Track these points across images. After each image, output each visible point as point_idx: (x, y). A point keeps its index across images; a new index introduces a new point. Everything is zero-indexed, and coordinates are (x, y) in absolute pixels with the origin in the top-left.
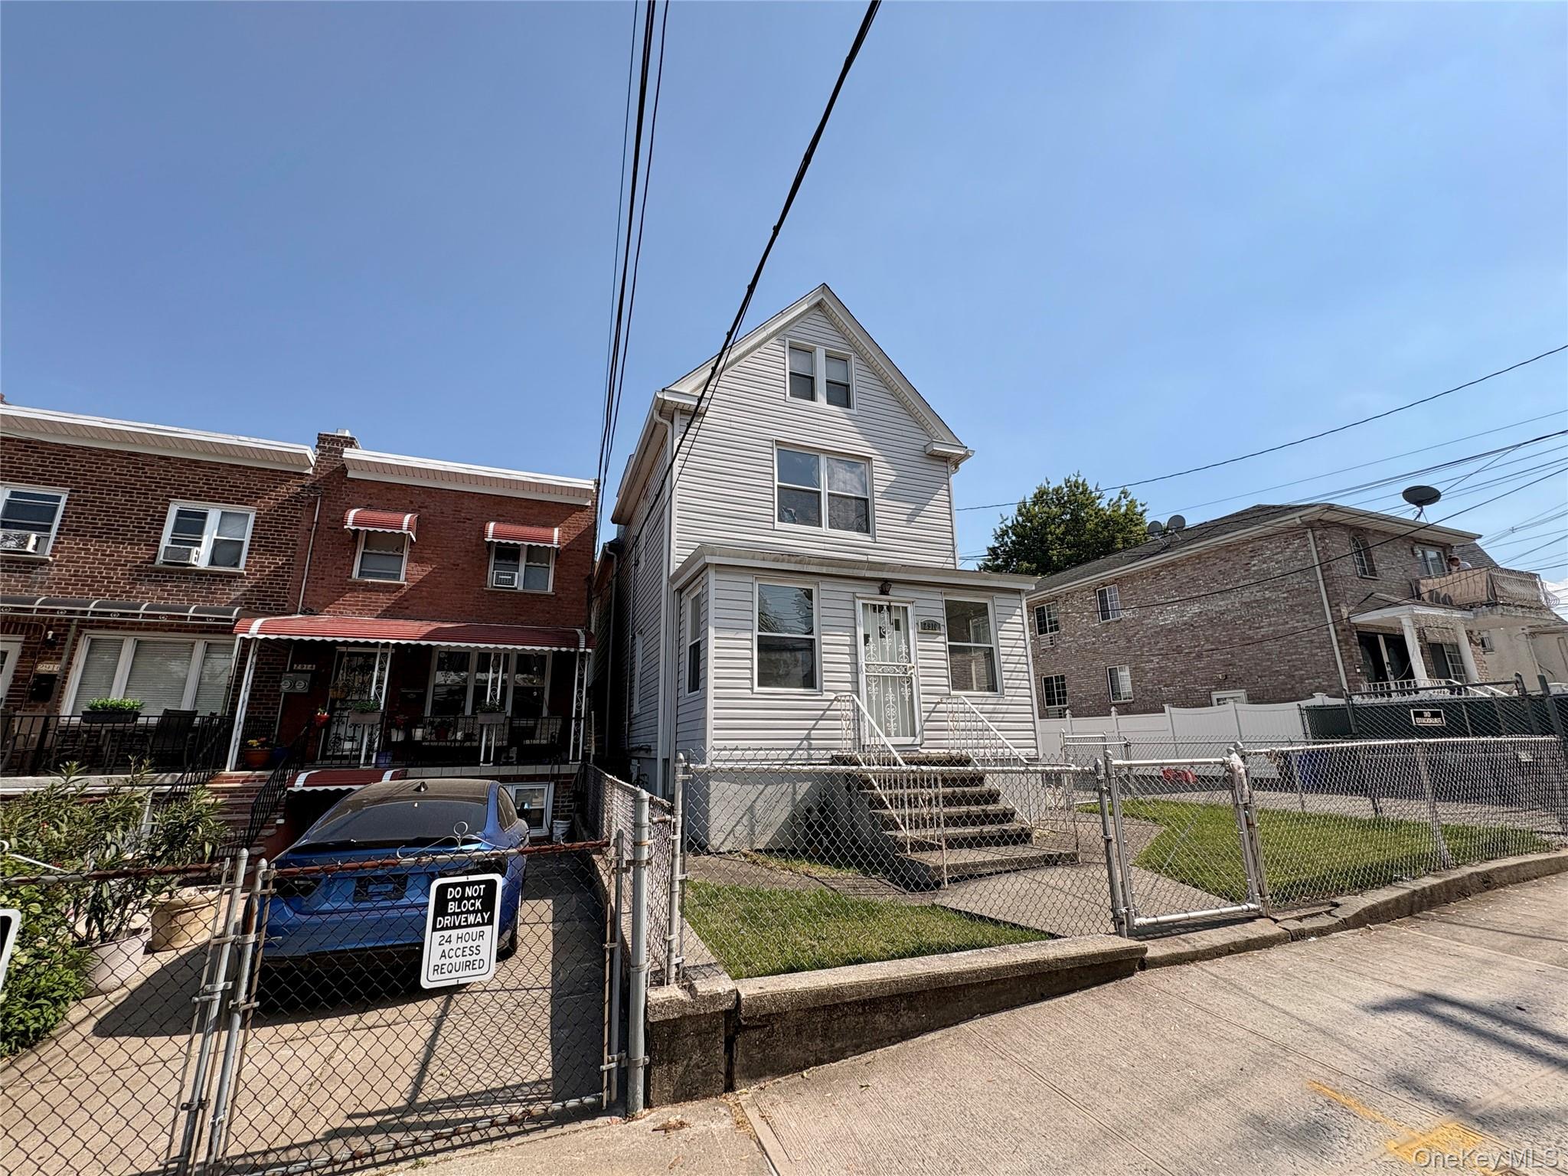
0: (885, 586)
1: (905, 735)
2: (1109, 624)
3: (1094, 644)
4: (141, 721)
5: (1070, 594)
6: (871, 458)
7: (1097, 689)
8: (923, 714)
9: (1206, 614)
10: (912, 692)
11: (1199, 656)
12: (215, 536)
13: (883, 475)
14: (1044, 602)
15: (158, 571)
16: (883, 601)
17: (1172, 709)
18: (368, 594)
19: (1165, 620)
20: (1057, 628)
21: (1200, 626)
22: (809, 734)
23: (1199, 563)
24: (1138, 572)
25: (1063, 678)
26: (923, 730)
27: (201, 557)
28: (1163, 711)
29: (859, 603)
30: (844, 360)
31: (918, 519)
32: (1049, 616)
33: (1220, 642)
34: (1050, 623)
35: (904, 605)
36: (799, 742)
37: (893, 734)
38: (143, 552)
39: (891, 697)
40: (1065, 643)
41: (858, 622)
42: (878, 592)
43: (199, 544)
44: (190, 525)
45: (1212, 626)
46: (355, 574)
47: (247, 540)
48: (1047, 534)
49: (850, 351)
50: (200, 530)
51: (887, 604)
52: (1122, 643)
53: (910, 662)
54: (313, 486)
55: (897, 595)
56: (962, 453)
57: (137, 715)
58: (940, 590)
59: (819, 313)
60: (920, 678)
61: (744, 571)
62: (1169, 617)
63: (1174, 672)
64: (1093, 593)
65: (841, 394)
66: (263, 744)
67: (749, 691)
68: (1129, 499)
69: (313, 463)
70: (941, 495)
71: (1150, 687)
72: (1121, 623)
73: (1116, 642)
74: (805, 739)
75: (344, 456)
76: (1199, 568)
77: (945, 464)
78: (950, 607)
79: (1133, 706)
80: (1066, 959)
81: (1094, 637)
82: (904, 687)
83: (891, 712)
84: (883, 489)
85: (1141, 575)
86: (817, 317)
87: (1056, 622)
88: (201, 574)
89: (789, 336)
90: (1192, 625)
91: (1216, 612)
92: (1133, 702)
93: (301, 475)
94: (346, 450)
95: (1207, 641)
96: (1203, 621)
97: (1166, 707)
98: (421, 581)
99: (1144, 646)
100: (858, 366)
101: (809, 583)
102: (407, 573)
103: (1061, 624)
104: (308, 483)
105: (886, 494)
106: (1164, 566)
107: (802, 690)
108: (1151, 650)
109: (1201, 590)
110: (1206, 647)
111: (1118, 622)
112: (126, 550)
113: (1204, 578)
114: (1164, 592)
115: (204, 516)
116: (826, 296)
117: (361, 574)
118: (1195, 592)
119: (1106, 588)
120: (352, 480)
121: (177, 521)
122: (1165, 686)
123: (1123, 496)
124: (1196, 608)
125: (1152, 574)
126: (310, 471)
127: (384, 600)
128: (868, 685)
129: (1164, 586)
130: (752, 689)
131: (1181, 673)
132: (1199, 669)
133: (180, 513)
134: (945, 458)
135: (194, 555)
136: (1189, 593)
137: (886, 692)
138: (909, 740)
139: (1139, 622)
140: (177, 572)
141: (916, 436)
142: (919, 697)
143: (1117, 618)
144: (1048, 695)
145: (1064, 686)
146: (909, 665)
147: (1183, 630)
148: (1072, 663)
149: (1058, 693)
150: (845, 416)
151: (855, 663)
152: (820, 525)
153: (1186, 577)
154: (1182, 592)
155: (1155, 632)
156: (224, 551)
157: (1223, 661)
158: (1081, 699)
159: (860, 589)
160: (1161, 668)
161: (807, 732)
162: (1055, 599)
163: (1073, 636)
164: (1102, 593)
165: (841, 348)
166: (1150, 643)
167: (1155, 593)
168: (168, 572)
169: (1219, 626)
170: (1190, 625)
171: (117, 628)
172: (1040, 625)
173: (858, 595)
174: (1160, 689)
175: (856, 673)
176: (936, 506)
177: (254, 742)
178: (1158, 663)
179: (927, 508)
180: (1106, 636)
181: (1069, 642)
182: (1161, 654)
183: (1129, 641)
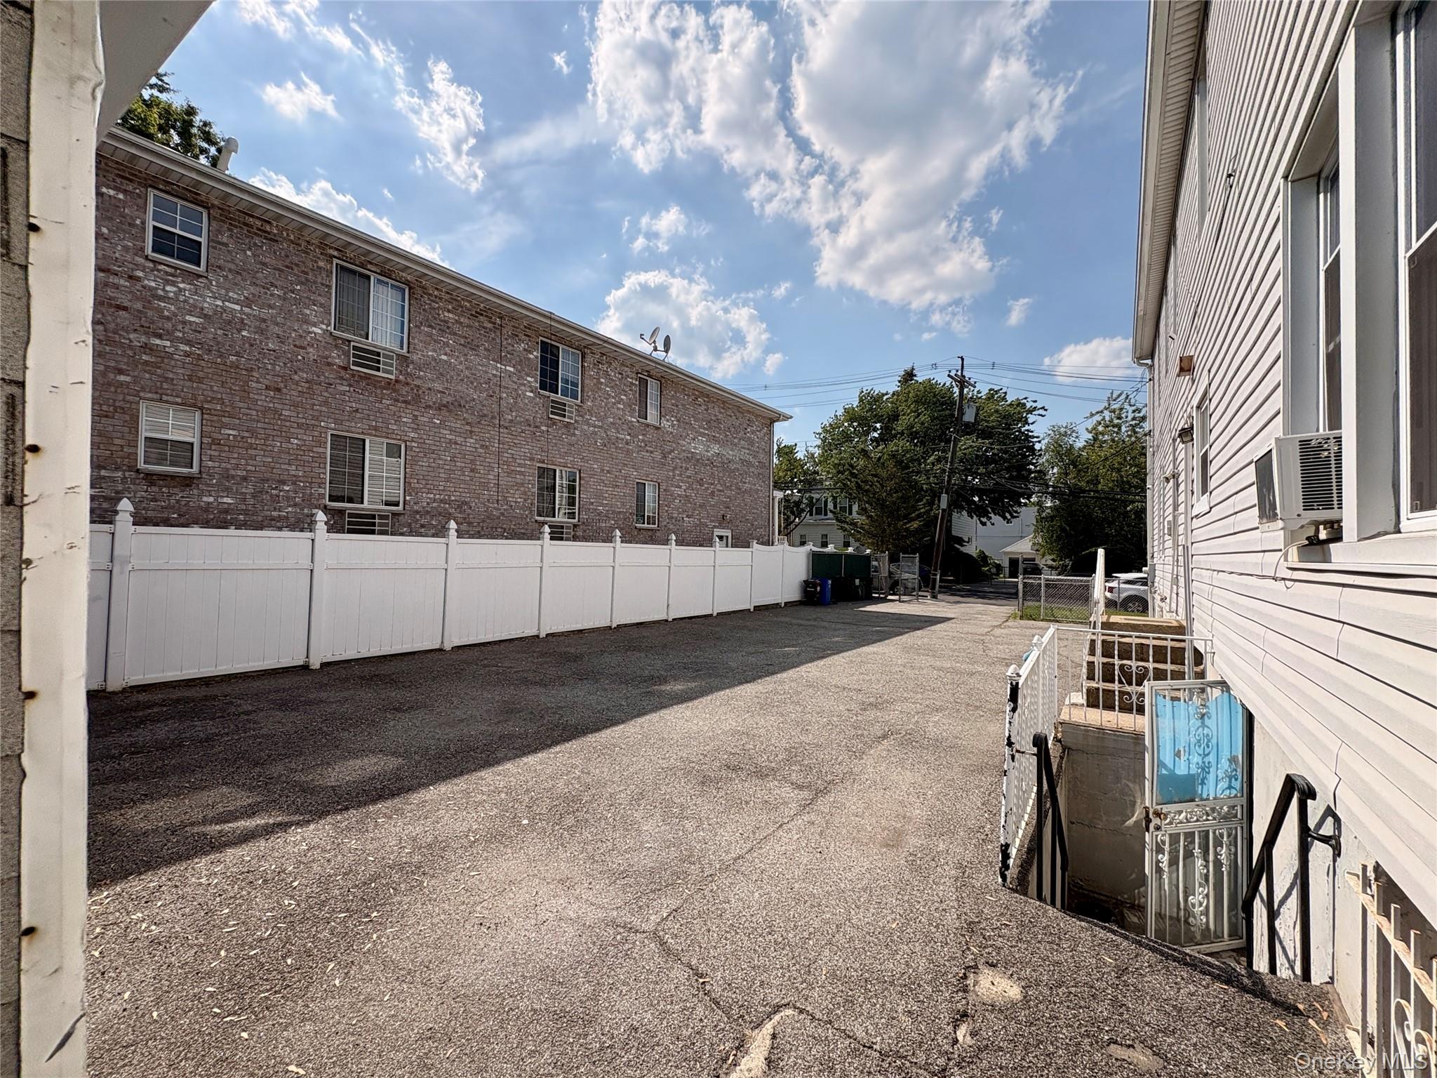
2: (644, 426)
5: (606, 357)
7: (623, 505)
9: (721, 457)
11: (713, 494)
19: (697, 446)
21: (717, 466)
24: (682, 382)
33: (725, 486)
40: (588, 424)
45: (723, 470)
52: (657, 456)
63: (696, 504)
64: (636, 378)
71: (676, 515)
72: (660, 432)
73: (651, 452)
76: (723, 414)
79: (655, 534)
81: (629, 434)
85: (684, 388)
90: (713, 463)
91: (727, 458)
92: (656, 529)
95: (719, 482)
96: (719, 462)
106: (702, 394)
108: (681, 475)
109: (721, 434)
110: (717, 487)
111: (657, 428)
113: (724, 424)
114: (699, 420)
118: (718, 432)
122: (687, 516)
124: (716, 449)
125: (692, 394)
129: (699, 413)
131: (700, 506)
132: (711, 506)
136: (714, 432)
139: (673, 438)
143: (655, 423)
147: (706, 465)
148: (596, 460)
149: (562, 499)
153: (714, 415)
154: (711, 427)
155: (686, 456)
157: (725, 503)
158: (600, 514)
160: (687, 496)
163: (601, 421)
164: (644, 383)
167: (692, 416)
169: (727, 471)
170: (711, 462)
174: (683, 518)
180: (643, 441)
181: (595, 426)
182: (688, 482)
183: (664, 457)
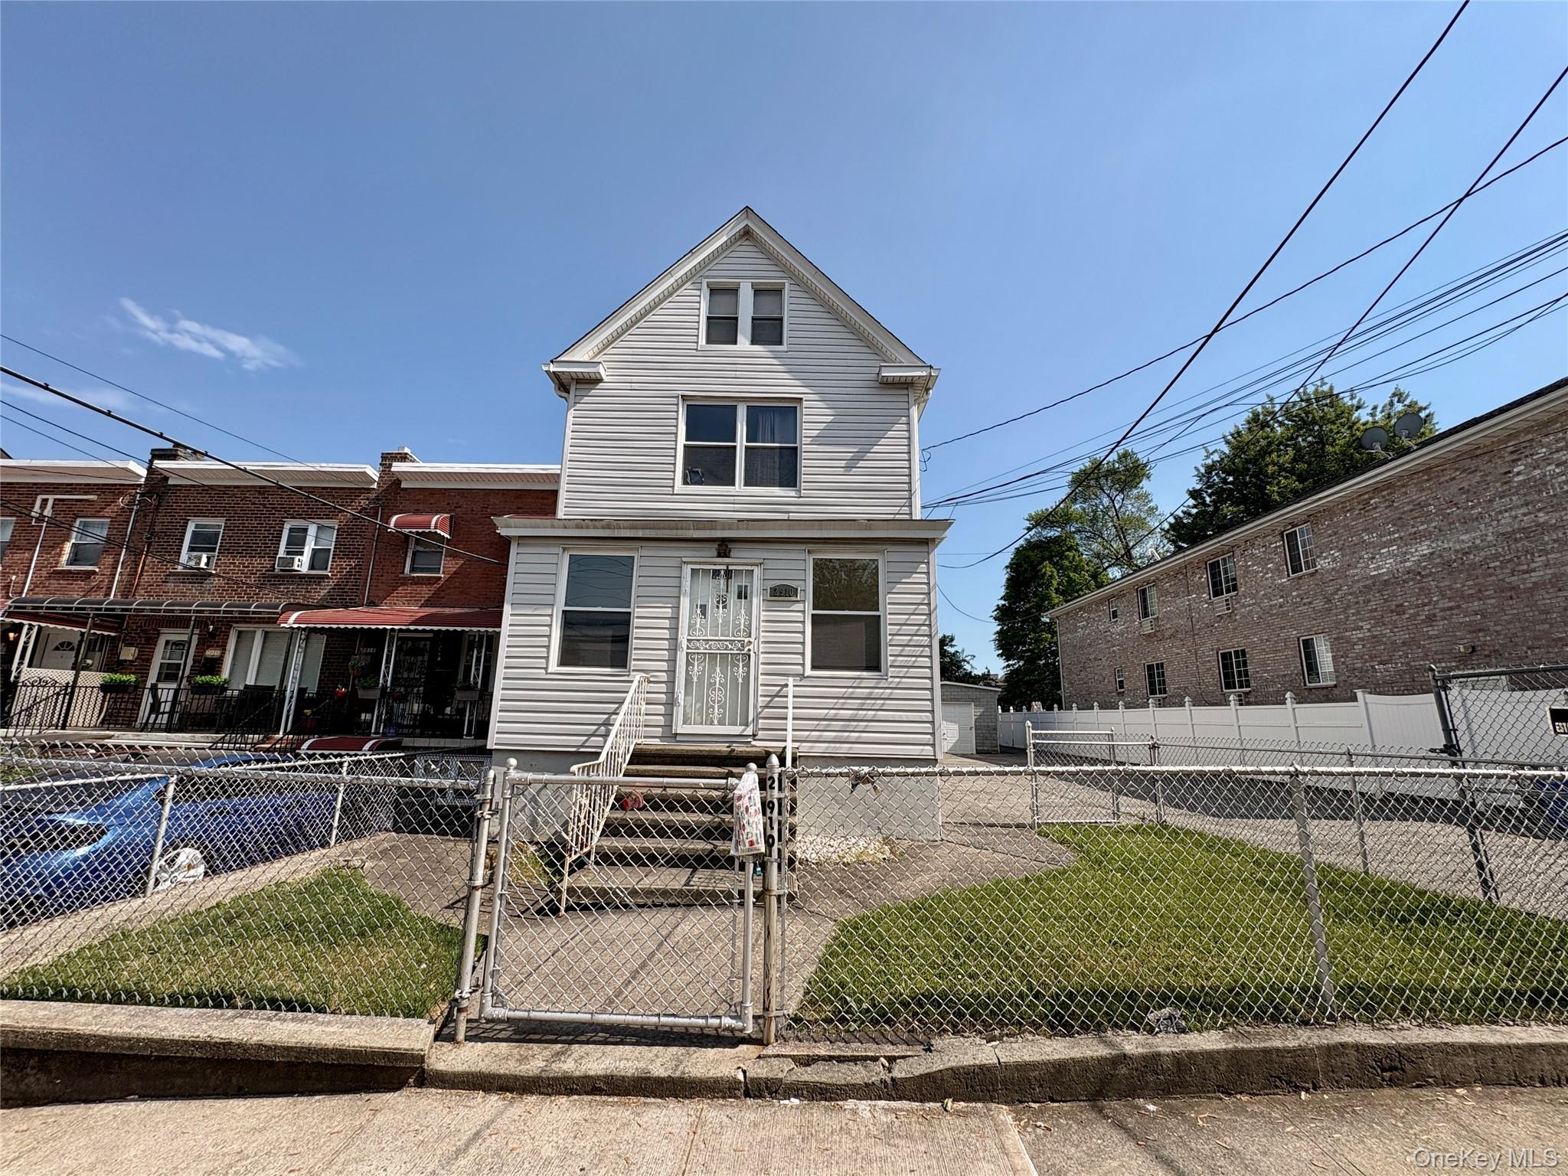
0: (724, 547)
1: (734, 724)
2: (1300, 578)
3: (1281, 607)
4: (229, 693)
5: (1250, 542)
6: (801, 399)
7: (1287, 667)
8: (760, 699)
9: (1440, 556)
10: (748, 673)
11: (1431, 619)
12: (313, 546)
13: (813, 419)
14: (1217, 555)
15: (276, 576)
16: (721, 564)
17: (1367, 696)
18: (415, 587)
19: (1379, 568)
20: (1235, 588)
21: (1431, 574)
22: (608, 719)
23: (1428, 480)
24: (1338, 502)
25: (1243, 652)
26: (757, 717)
27: (302, 564)
28: (1354, 699)
29: (687, 570)
30: (778, 292)
31: (861, 464)
32: (1226, 572)
33: (1462, 597)
34: (1227, 581)
35: (749, 568)
36: (595, 727)
37: (716, 722)
38: (267, 563)
39: (718, 677)
40: (1244, 606)
41: (683, 589)
42: (715, 554)
43: (301, 553)
44: (297, 541)
45: (1450, 574)
46: (407, 570)
47: (332, 548)
48: (1267, 466)
49: (781, 278)
50: (302, 543)
51: (725, 567)
52: (1319, 603)
53: (750, 636)
54: (377, 499)
55: (739, 557)
56: (924, 374)
57: (226, 689)
58: (803, 547)
59: (747, 243)
60: (761, 656)
61: (550, 542)
62: (1384, 565)
63: (1394, 643)
64: (1279, 537)
65: (768, 330)
66: (313, 714)
67: (543, 671)
68: (1407, 402)
69: (377, 479)
70: (898, 430)
71: (1360, 665)
72: (1318, 576)
73: (1310, 603)
74: (603, 724)
75: (393, 469)
76: (1429, 488)
77: (905, 392)
78: (820, 566)
79: (1336, 691)
80: (276, 1047)
81: (1282, 597)
82: (738, 666)
83: (716, 695)
84: (815, 433)
85: (1343, 505)
86: (745, 250)
87: (1234, 579)
88: (303, 577)
89: (707, 277)
90: (1419, 573)
91: (1457, 551)
92: (1335, 686)
93: (369, 490)
94: (394, 464)
95: (1443, 596)
96: (1436, 566)
97: (1359, 694)
98: (455, 573)
99: (1348, 607)
100: (794, 294)
101: (631, 549)
102: (446, 568)
103: (1240, 581)
104: (372, 496)
105: (818, 440)
106: (1376, 490)
107: (608, 670)
108: (1358, 612)
109: (1432, 521)
110: (1441, 605)
111: (1312, 574)
112: (256, 561)
113: (1436, 503)
114: (1376, 528)
115: (305, 530)
116: (753, 222)
117: (413, 570)
118: (1422, 523)
119: (1297, 529)
120: (406, 489)
121: (289, 536)
122: (1380, 663)
123: (1396, 399)
124: (1424, 549)
125: (1359, 503)
126: (375, 486)
127: (426, 591)
128: (688, 663)
129: (1375, 519)
130: (546, 669)
131: (1404, 644)
132: (1430, 638)
133: (291, 530)
134: (906, 385)
135: (296, 562)
136: (1413, 527)
137: (712, 671)
138: (737, 730)
139: (1341, 573)
140: (287, 576)
141: (865, 363)
142: (756, 679)
143: (1312, 570)
144: (1226, 676)
145: (1245, 664)
146: (746, 640)
147: (1405, 581)
148: (1255, 634)
149: (1239, 673)
150: (769, 354)
151: (674, 639)
152: (733, 484)
153: (1409, 503)
154: (1403, 526)
155: (1365, 586)
156: (319, 558)
157: (1469, 625)
158: (1266, 680)
159: (687, 553)
160: (1374, 637)
161: (606, 716)
162: (1232, 549)
163: (1253, 597)
164: (1292, 537)
165: (770, 276)
166: (1357, 603)
167: (1363, 531)
168: (282, 577)
169: (1461, 571)
170: (1416, 573)
171: (250, 622)
172: (1215, 585)
173: (684, 560)
174: (1373, 667)
175: (674, 649)
176: (888, 446)
177: (308, 712)
178: (1369, 630)
179: (876, 448)
180: (1297, 596)
181: (1249, 606)
182: (1374, 618)
183: (1329, 601)
